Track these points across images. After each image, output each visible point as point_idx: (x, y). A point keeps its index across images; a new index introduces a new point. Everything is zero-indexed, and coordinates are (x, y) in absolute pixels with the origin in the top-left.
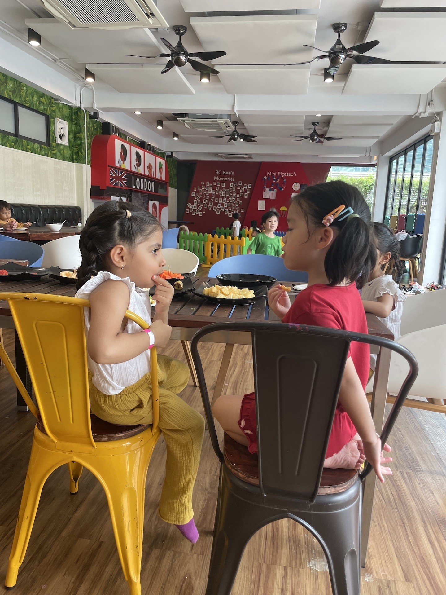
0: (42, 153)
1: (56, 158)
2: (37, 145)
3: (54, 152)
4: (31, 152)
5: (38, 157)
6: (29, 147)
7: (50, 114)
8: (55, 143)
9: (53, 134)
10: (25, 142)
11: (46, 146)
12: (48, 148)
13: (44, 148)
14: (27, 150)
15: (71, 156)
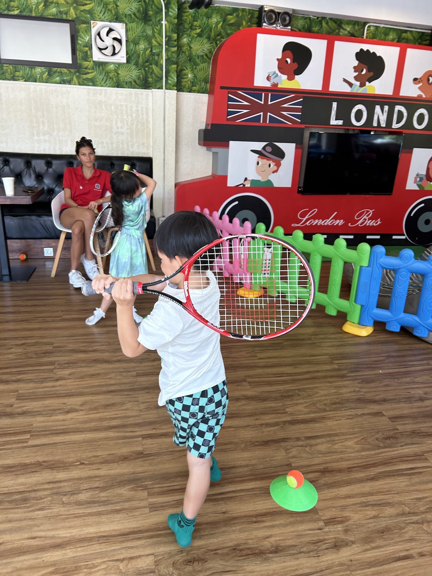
0: (55, 80)
1: (94, 85)
2: (38, 70)
3: (89, 76)
4: (23, 80)
5: (45, 87)
6: (17, 74)
7: (77, 18)
8: (92, 63)
9: (87, 49)
10: (9, 68)
11: (64, 69)
12: (70, 72)
13: (61, 72)
14: (14, 79)
15: (139, 78)
